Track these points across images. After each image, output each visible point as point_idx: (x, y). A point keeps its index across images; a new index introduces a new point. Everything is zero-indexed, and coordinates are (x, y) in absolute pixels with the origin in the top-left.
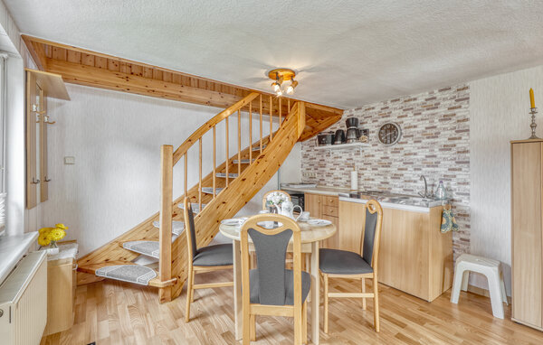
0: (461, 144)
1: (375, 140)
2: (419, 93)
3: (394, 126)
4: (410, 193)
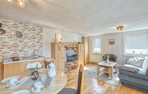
0: (41, 42)
1: (9, 36)
2: (30, 24)
3: (21, 33)
4: (27, 56)
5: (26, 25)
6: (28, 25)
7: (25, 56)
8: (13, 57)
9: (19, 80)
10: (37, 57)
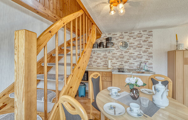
0: (150, 51)
1: (117, 47)
2: (135, 31)
3: (126, 42)
4: (132, 68)
5: (132, 33)
6: (133, 32)
7: (130, 68)
8: (120, 68)
9: (119, 92)
10: (144, 71)
